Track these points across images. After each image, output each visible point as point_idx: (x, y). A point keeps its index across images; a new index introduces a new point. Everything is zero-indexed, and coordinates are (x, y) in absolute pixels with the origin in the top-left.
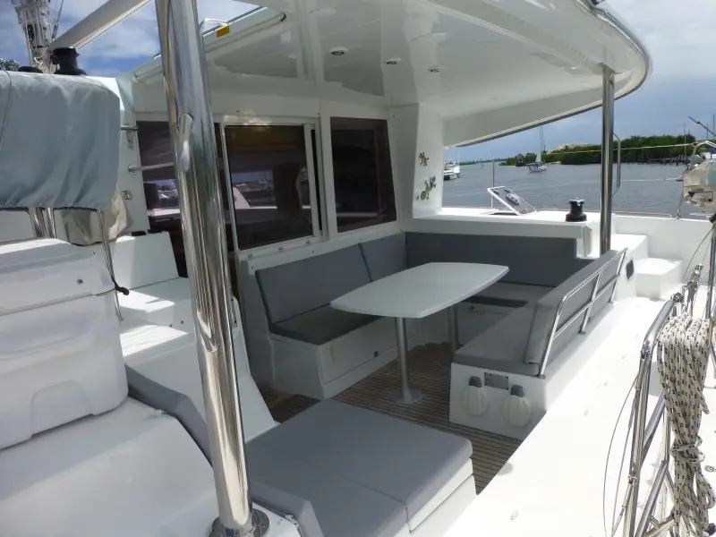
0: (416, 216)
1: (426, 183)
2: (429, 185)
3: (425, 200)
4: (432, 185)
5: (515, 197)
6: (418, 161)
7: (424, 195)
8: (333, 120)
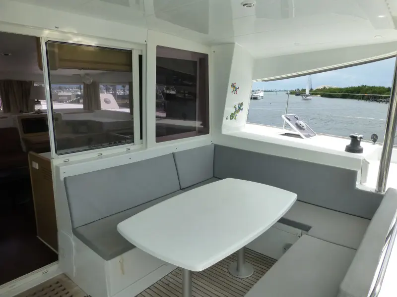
0: (225, 131)
1: (235, 107)
2: (237, 109)
3: (234, 119)
4: (240, 108)
5: (302, 123)
6: (230, 89)
7: (232, 116)
8: (159, 48)
